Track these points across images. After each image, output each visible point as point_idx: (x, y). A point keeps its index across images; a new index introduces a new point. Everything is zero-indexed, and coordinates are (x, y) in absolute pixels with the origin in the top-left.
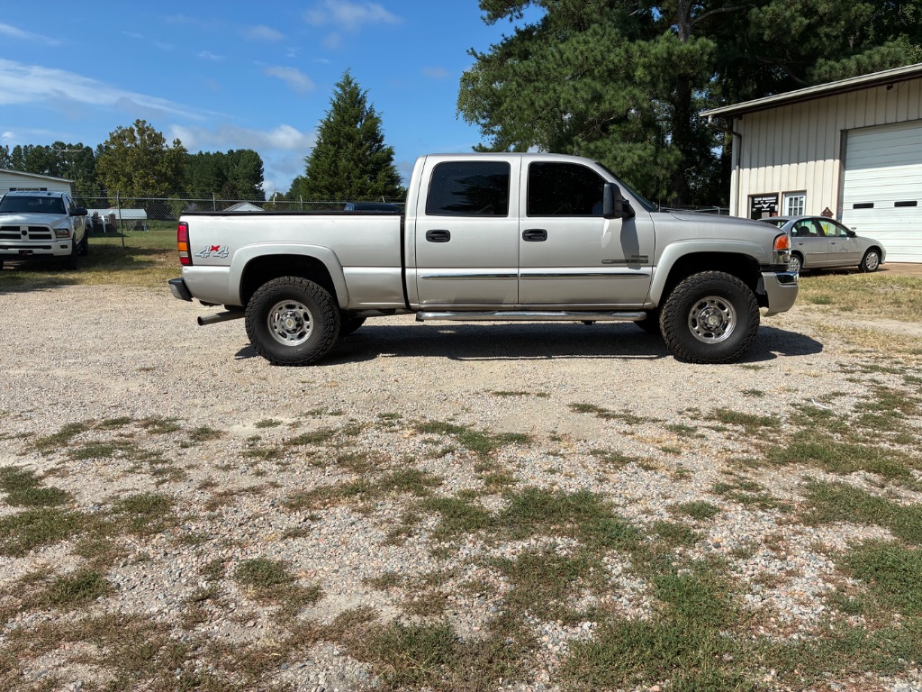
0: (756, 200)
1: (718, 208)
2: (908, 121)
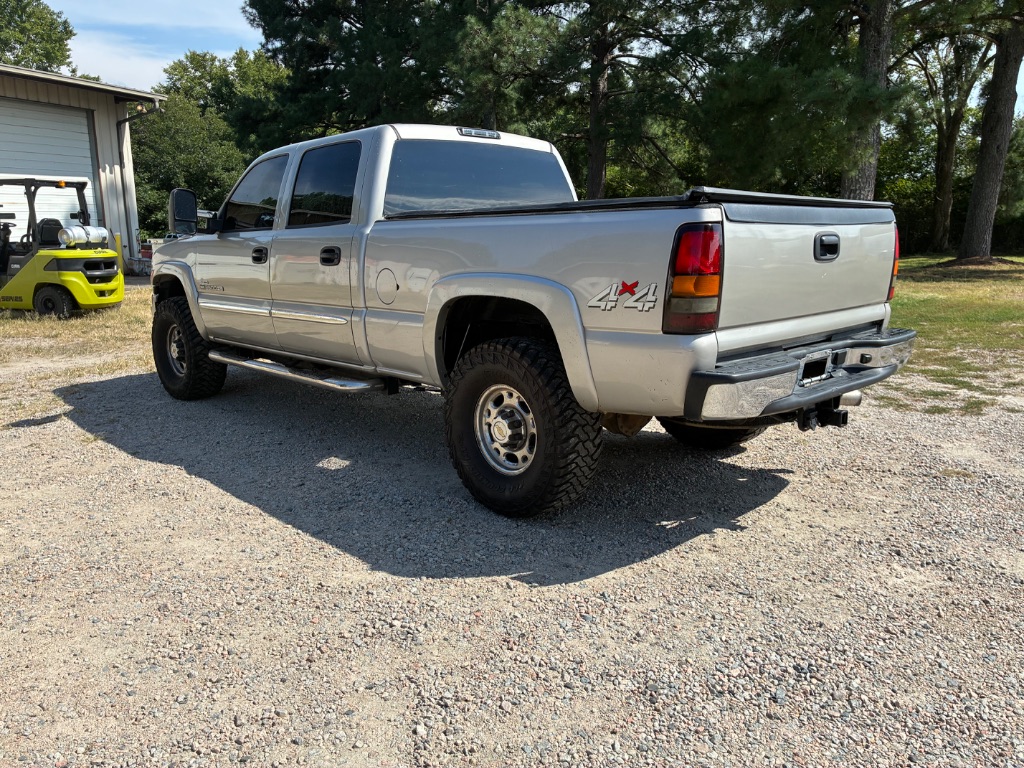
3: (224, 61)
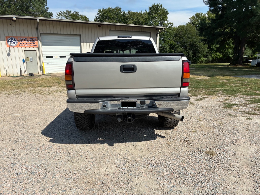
3: (204, 14)
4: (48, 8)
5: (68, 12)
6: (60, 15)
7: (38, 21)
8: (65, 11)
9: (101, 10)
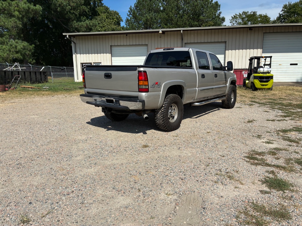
0: (83, 65)
1: (50, 66)
2: (130, 45)
4: (220, 13)
5: (244, 13)
6: (235, 17)
7: (182, 31)
8: (241, 13)
9: (287, 5)
